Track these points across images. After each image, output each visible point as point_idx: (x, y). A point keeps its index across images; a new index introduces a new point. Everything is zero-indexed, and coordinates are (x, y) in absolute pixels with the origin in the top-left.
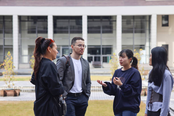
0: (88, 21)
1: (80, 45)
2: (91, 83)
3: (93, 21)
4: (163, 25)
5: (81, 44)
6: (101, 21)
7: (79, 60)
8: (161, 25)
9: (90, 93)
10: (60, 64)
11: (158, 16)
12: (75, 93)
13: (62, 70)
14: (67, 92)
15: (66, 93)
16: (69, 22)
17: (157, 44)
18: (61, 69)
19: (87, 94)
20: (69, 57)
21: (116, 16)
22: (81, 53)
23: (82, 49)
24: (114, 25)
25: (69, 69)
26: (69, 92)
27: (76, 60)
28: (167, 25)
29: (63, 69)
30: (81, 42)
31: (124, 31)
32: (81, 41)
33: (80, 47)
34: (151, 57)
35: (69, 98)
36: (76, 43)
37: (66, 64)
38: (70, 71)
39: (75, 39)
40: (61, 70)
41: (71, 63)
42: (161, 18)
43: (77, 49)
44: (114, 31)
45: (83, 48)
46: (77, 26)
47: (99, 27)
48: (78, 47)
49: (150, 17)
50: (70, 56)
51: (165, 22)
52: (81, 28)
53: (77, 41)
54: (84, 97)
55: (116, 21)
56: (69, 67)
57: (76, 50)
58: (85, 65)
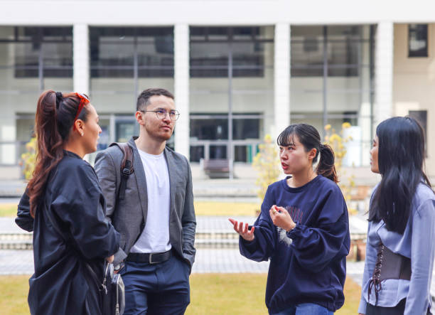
0: (191, 42)
1: (162, 111)
2: (195, 224)
3: (207, 41)
4: (413, 54)
5: (163, 106)
6: (230, 41)
8: (406, 52)
9: (194, 254)
10: (103, 168)
11: (397, 26)
12: (149, 254)
13: (112, 187)
14: (124, 250)
15: (122, 254)
16: (136, 43)
17: (394, 108)
18: (106, 184)
19: (186, 256)
20: (130, 147)
21: (273, 27)
23: (167, 122)
24: (266, 53)
25: (131, 183)
26: (131, 251)
27: (153, 157)
28: (423, 53)
29: (112, 184)
30: (162, 103)
31: (296, 72)
32: (162, 98)
34: (376, 148)
35: (130, 269)
36: (150, 104)
37: (122, 170)
38: (134, 188)
39: (146, 95)
40: (106, 187)
42: (405, 32)
43: (151, 122)
44: (267, 72)
45: (168, 118)
46: (160, 56)
47: (224, 60)
49: (373, 28)
50: (135, 145)
51: (416, 45)
52: (171, 62)
55: (272, 41)
56: (132, 176)
57: (148, 124)
58: (178, 170)
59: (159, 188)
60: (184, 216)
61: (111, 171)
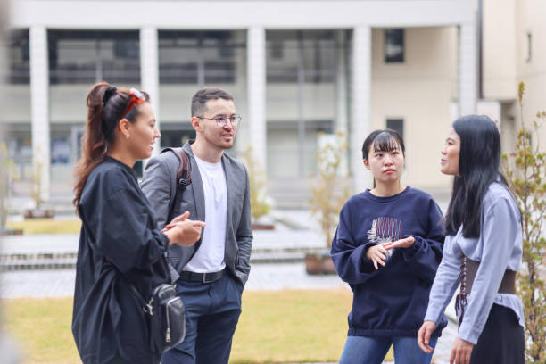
0: (160, 47)
1: (221, 118)
2: (252, 238)
3: (175, 46)
4: (390, 60)
6: (200, 46)
7: (219, 165)
8: (381, 58)
9: (248, 271)
11: (374, 31)
12: (202, 274)
13: (166, 199)
14: (176, 269)
16: (98, 48)
18: (160, 196)
19: (239, 274)
20: (186, 154)
21: (245, 32)
22: (225, 143)
23: (228, 130)
24: (238, 59)
25: (187, 196)
28: (398, 58)
29: (166, 195)
31: (271, 79)
33: (221, 124)
35: (183, 289)
36: (207, 109)
37: (178, 180)
38: (191, 201)
40: (160, 199)
41: (192, 175)
42: (381, 37)
43: (210, 129)
44: (239, 79)
45: (229, 124)
46: (121, 62)
47: (192, 67)
48: (214, 123)
49: (349, 33)
51: (392, 50)
52: (138, 68)
53: (210, 104)
54: (230, 285)
55: (244, 46)
56: (188, 188)
58: (236, 180)
59: (216, 202)
60: (239, 230)
61: (165, 181)
